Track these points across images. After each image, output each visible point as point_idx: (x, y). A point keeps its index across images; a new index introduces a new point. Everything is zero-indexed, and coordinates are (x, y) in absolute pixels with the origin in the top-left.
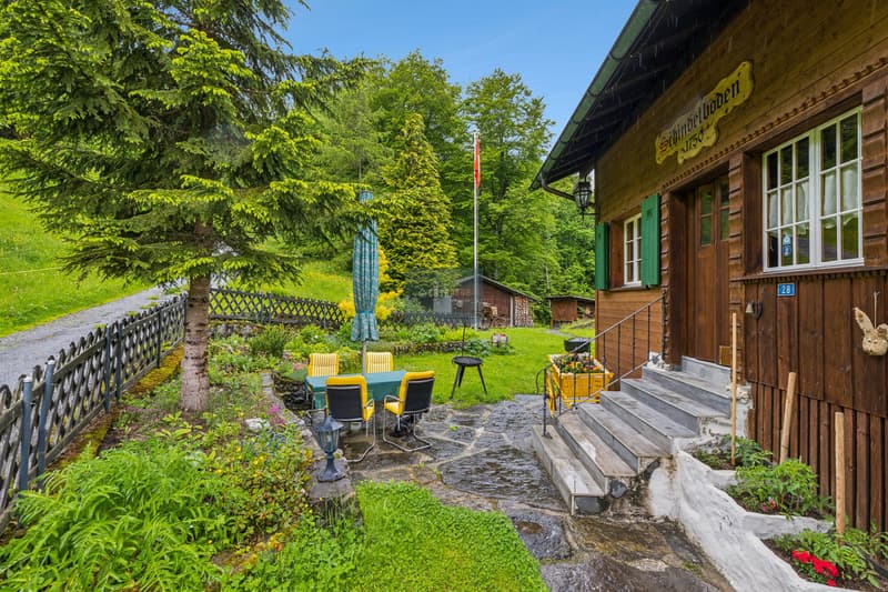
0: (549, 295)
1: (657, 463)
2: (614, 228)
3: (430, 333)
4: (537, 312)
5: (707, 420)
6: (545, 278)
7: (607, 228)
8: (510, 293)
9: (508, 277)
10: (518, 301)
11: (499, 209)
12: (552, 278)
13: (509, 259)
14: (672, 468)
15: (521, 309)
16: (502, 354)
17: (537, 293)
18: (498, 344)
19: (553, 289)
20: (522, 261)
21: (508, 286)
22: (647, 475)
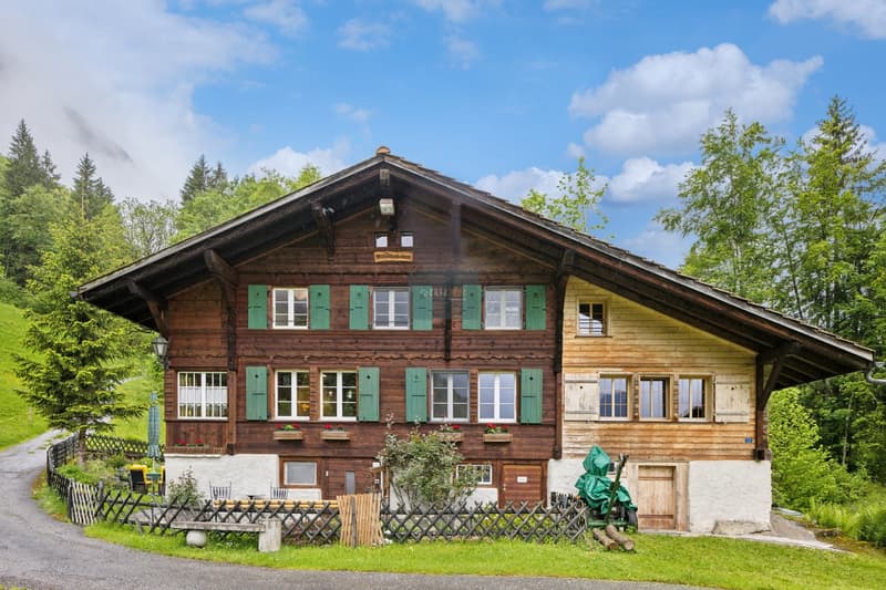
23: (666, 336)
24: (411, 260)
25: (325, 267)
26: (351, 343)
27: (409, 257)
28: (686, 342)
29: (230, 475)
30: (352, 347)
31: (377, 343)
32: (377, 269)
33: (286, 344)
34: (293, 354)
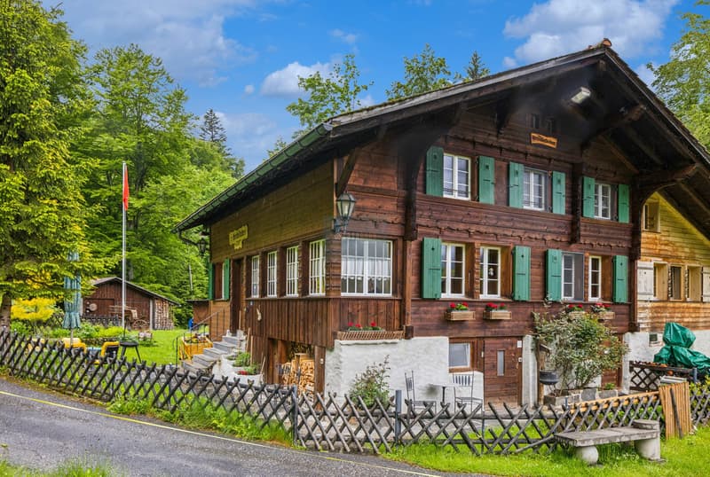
0: (193, 298)
1: (215, 363)
2: (217, 267)
3: (88, 330)
4: (179, 317)
5: (233, 348)
6: (188, 279)
7: (214, 266)
8: (150, 297)
9: (146, 278)
10: (158, 304)
11: (137, 204)
12: (197, 278)
13: (148, 258)
14: (220, 364)
15: (161, 312)
16: (148, 346)
17: (179, 295)
18: (145, 339)
19: (197, 290)
20: (162, 261)
21: (146, 287)
22: (212, 367)
23: (682, 235)
24: (554, 146)
25: (493, 140)
26: (508, 221)
27: (553, 143)
28: (691, 241)
29: (407, 361)
30: (508, 224)
31: (526, 223)
32: (531, 149)
33: (457, 215)
34: (461, 226)
